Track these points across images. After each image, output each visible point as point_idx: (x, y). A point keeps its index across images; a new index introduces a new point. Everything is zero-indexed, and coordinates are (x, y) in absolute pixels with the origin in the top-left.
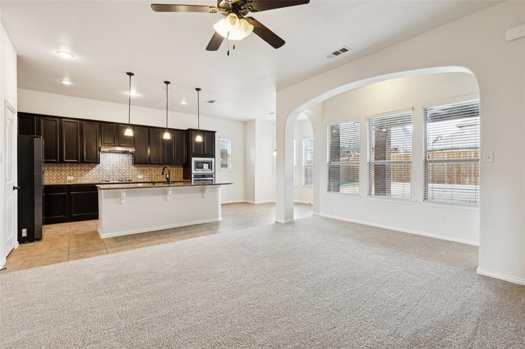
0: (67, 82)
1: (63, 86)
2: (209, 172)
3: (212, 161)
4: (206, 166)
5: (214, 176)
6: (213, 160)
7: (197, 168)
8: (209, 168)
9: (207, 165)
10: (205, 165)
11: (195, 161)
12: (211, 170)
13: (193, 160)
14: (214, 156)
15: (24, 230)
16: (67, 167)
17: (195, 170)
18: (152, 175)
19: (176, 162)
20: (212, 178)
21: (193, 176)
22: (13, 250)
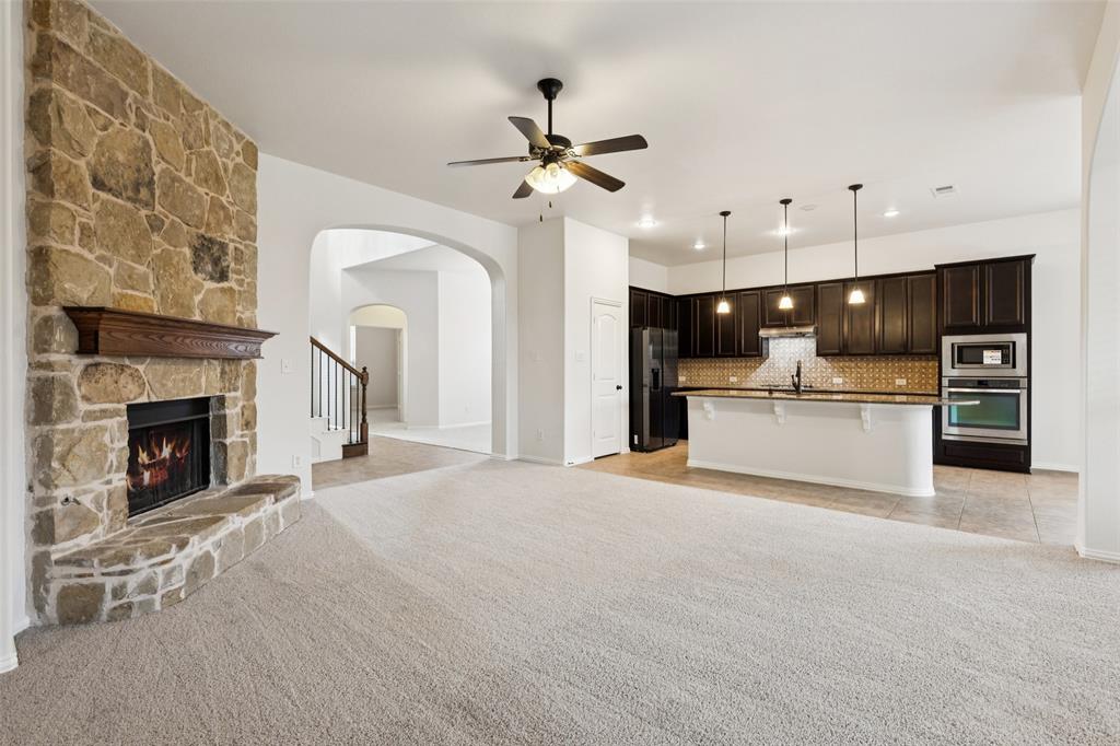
0: (699, 246)
1: (696, 252)
2: (1007, 372)
3: (1014, 343)
4: (992, 358)
6: (1020, 339)
7: (960, 361)
8: (1005, 361)
9: (998, 354)
10: (987, 354)
11: (953, 345)
12: (1014, 366)
13: (948, 342)
14: (1026, 328)
15: (636, 437)
16: (730, 363)
17: (953, 367)
18: (861, 378)
19: (912, 348)
20: (1019, 388)
21: (945, 382)
22: (616, 454)
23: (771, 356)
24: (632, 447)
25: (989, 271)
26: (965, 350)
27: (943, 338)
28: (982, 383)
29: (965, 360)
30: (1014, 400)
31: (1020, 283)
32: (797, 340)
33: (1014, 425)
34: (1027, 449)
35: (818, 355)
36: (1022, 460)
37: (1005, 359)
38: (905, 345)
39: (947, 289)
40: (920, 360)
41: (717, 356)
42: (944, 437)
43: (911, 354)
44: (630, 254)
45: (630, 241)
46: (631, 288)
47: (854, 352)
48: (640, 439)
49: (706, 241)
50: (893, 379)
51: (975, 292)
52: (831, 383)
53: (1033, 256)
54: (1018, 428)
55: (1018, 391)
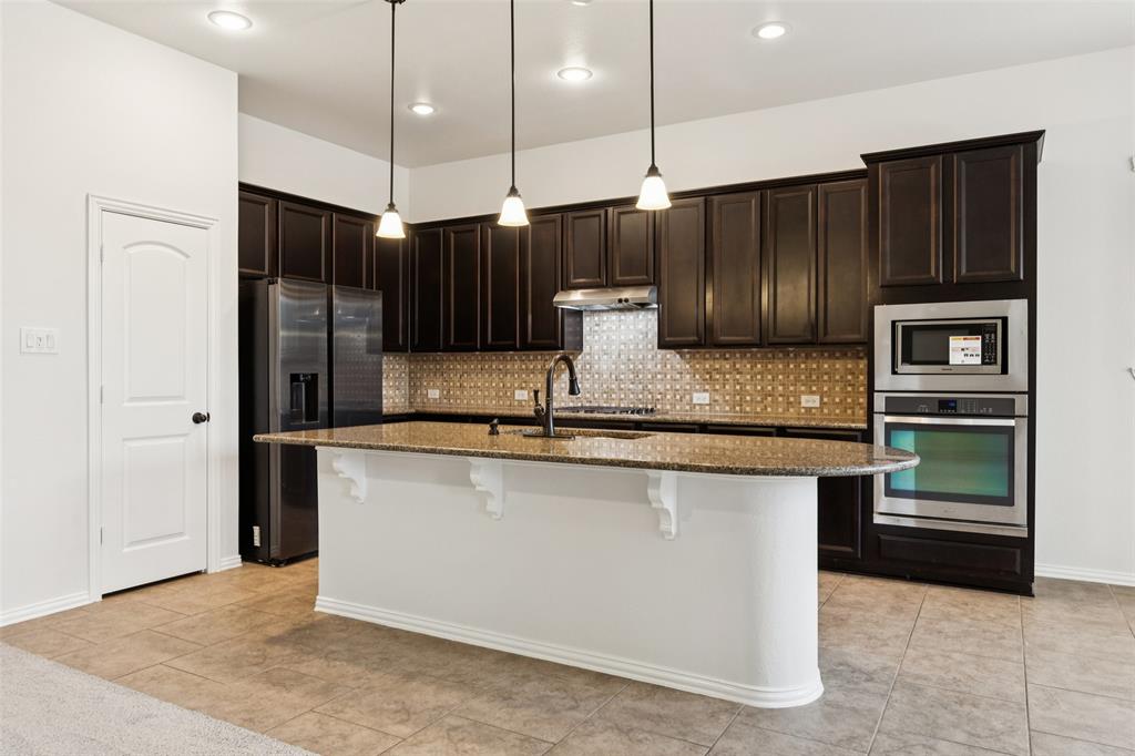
2: (990, 382)
3: (1005, 320)
4: (965, 350)
5: (1021, 404)
6: (1016, 309)
7: (908, 359)
8: (988, 358)
9: (975, 344)
10: (956, 343)
11: (894, 323)
12: (1005, 370)
13: (885, 315)
14: (1025, 287)
15: (256, 530)
16: (515, 363)
17: (894, 372)
18: (742, 392)
19: (826, 334)
20: (1012, 417)
21: (880, 403)
22: (198, 573)
23: (586, 348)
24: (247, 551)
25: (960, 165)
26: (917, 338)
27: (876, 307)
28: (946, 406)
29: (915, 358)
30: (1004, 438)
31: (1017, 192)
32: (630, 317)
33: (1002, 492)
34: (1026, 546)
35: (661, 346)
36: (1018, 570)
37: (988, 355)
38: (814, 327)
39: (884, 204)
40: (844, 355)
41: (486, 348)
42: (878, 520)
43: (825, 344)
44: (241, 109)
45: (241, 78)
46: (243, 187)
47: (724, 338)
48: (265, 536)
49: (437, 98)
50: (797, 395)
51: (935, 212)
52: (690, 403)
53: (1040, 134)
54: (1009, 501)
55: (1011, 423)
